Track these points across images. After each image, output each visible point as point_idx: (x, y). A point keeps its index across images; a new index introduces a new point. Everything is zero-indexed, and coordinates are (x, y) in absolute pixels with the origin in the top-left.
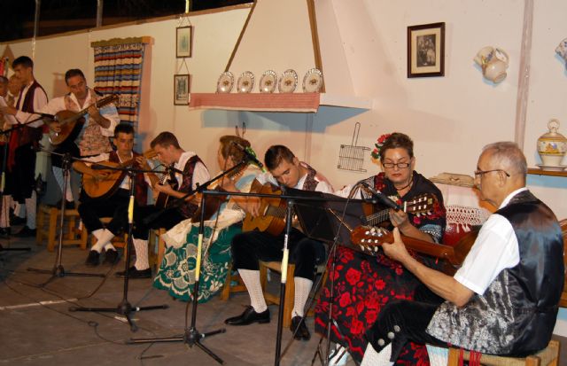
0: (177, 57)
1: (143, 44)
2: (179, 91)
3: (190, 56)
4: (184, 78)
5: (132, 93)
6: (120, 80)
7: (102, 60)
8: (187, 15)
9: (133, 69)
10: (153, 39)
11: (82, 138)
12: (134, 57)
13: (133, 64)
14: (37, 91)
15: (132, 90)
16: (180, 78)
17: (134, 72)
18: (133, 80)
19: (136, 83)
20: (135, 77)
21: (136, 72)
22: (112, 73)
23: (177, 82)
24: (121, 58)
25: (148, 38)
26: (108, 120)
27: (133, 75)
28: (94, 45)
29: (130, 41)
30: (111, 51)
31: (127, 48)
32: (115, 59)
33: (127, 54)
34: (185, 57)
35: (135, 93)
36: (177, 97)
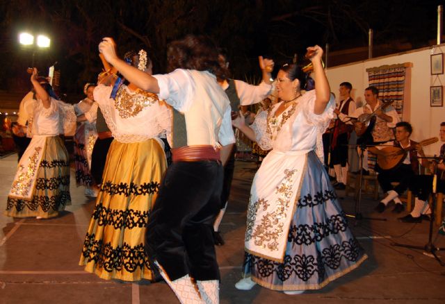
0: (432, 74)
1: (405, 68)
2: (435, 97)
3: (443, 73)
4: (438, 88)
5: (397, 100)
6: (388, 92)
7: (374, 79)
8: (439, 46)
9: (398, 84)
10: (412, 64)
11: (375, 131)
12: (398, 76)
13: (397, 81)
14: (351, 103)
15: (398, 98)
16: (435, 88)
17: (399, 86)
18: (398, 91)
19: (400, 93)
20: (400, 89)
21: (400, 86)
22: (382, 88)
23: (432, 91)
24: (389, 77)
25: (408, 64)
26: (390, 117)
27: (398, 88)
28: (368, 70)
29: (394, 67)
30: (381, 73)
31: (393, 71)
32: (384, 78)
33: (393, 74)
34: (438, 74)
35: (401, 100)
36: (432, 101)
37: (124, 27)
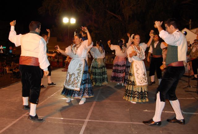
37: (109, 12)
